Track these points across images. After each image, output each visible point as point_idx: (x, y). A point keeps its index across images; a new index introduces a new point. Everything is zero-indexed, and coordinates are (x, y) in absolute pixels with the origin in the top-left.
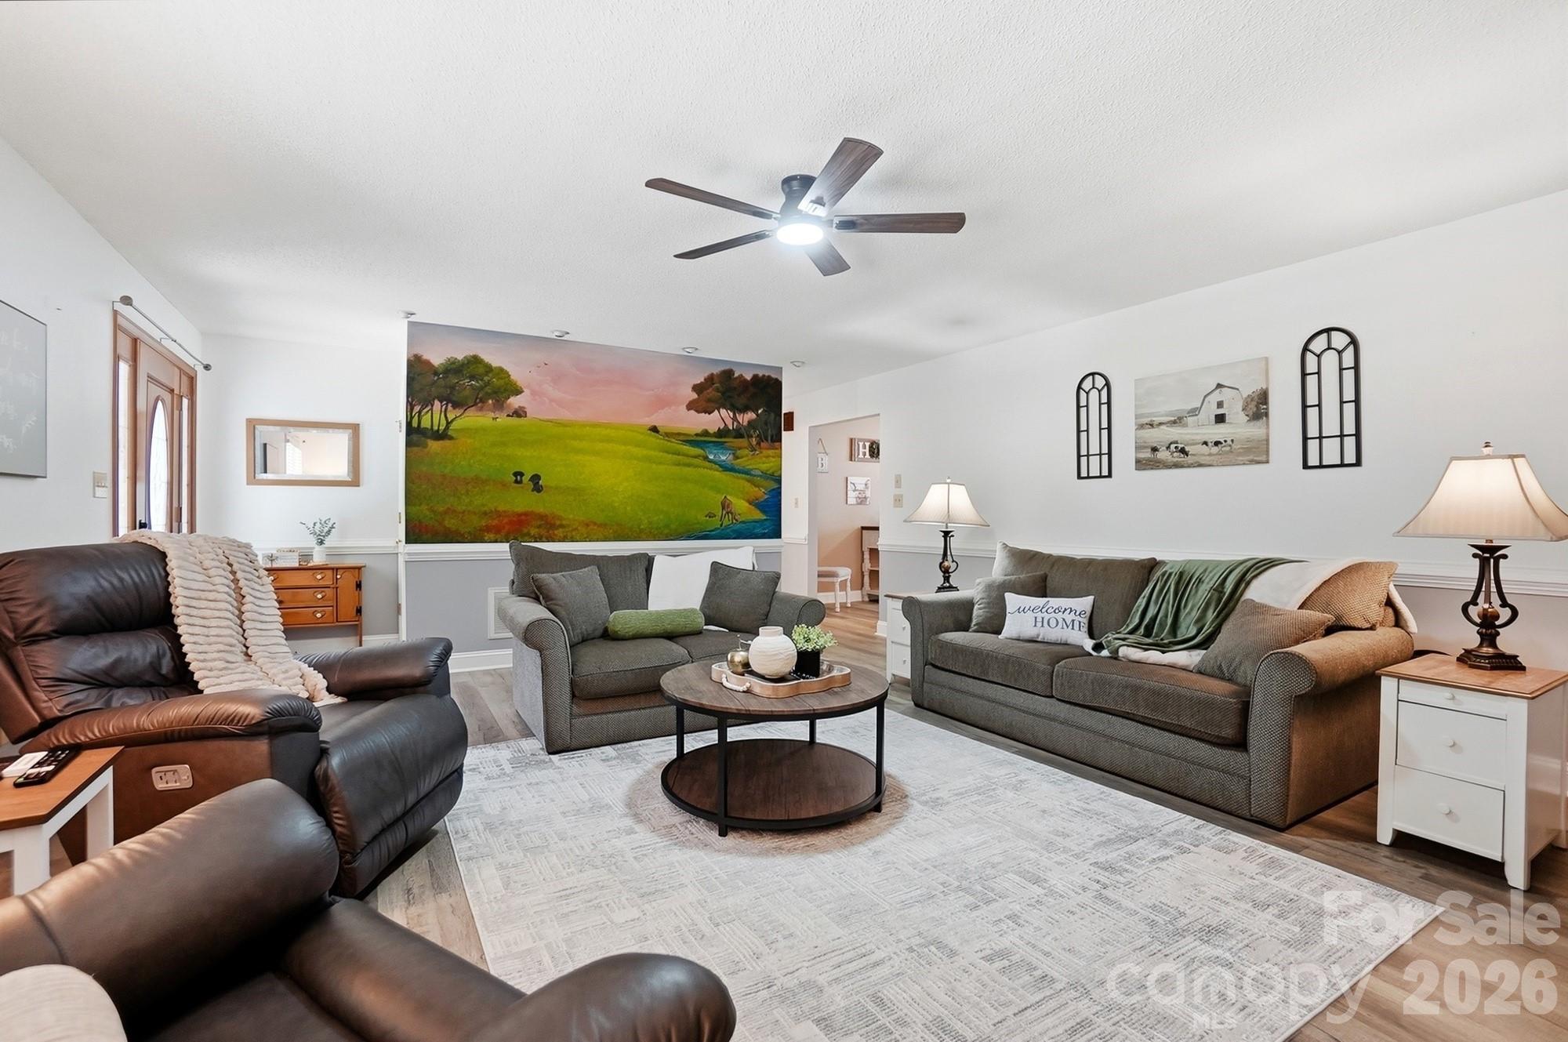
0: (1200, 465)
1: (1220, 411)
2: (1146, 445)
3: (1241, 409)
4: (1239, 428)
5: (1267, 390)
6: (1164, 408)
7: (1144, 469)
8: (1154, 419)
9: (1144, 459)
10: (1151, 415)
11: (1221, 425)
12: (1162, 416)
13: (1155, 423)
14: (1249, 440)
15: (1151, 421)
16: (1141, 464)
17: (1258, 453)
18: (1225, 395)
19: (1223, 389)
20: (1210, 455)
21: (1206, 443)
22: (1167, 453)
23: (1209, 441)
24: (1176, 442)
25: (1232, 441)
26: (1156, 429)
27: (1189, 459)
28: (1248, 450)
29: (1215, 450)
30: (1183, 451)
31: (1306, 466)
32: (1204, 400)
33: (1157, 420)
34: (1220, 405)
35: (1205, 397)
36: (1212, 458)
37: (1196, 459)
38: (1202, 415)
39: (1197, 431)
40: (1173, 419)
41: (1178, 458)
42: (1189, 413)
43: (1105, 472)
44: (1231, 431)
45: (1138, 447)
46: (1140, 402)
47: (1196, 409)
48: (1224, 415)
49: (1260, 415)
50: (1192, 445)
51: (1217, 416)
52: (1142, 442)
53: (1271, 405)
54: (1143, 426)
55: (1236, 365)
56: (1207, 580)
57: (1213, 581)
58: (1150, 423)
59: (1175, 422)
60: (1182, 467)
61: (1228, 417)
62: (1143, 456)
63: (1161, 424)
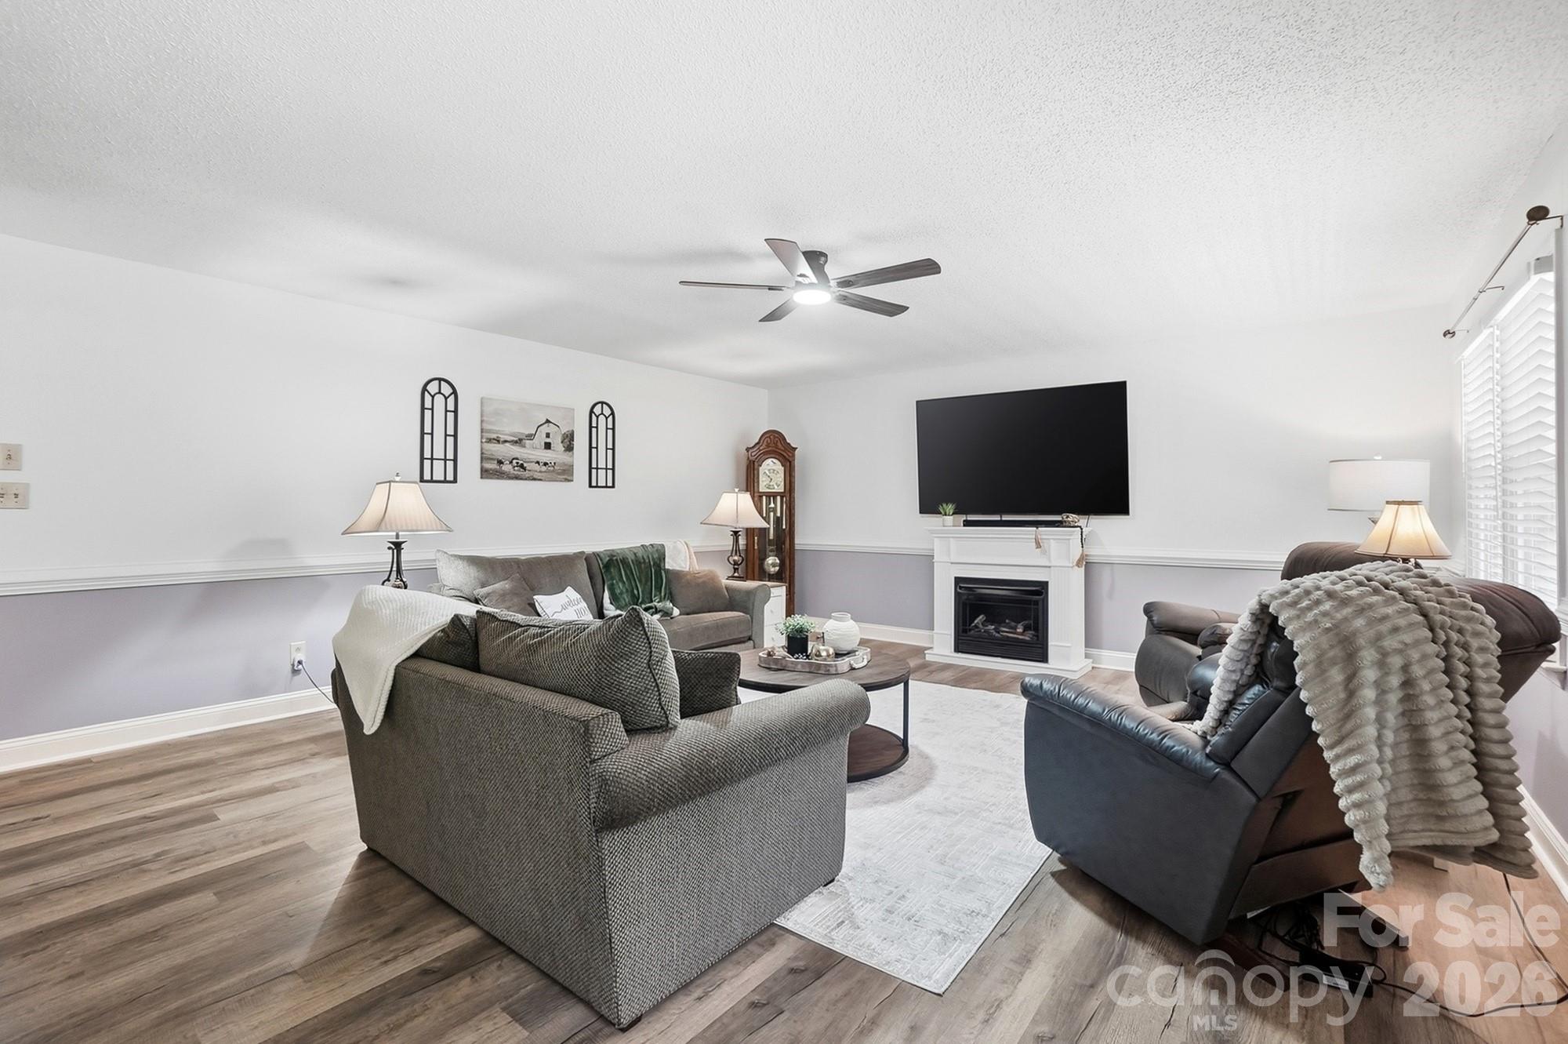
0: (535, 479)
1: (548, 440)
2: (491, 457)
3: (560, 441)
4: (557, 454)
5: (573, 431)
6: (509, 427)
7: (491, 478)
8: (500, 436)
9: (491, 469)
10: (497, 432)
11: (548, 451)
12: (507, 435)
13: (502, 440)
14: (564, 465)
15: (498, 437)
16: (485, 473)
17: (565, 473)
18: (551, 429)
19: (550, 424)
20: (540, 472)
21: (538, 463)
22: (510, 466)
23: (540, 461)
24: (517, 459)
25: (555, 463)
26: (502, 445)
27: (527, 474)
28: (564, 472)
29: (544, 468)
30: (522, 466)
31: (590, 486)
32: (537, 429)
33: (503, 437)
34: (548, 435)
35: (538, 427)
36: (543, 474)
37: (531, 473)
38: (536, 441)
39: (533, 453)
40: (515, 439)
41: (518, 472)
42: (526, 436)
43: (450, 477)
44: (555, 456)
45: (484, 458)
46: (485, 418)
47: (531, 435)
48: (550, 443)
49: (569, 448)
50: (528, 462)
51: (546, 443)
52: (487, 454)
53: (575, 443)
54: (490, 441)
55: (558, 408)
56: (642, 561)
57: (647, 561)
58: (494, 439)
59: (516, 442)
60: (521, 479)
61: (552, 446)
62: (488, 466)
63: (506, 441)
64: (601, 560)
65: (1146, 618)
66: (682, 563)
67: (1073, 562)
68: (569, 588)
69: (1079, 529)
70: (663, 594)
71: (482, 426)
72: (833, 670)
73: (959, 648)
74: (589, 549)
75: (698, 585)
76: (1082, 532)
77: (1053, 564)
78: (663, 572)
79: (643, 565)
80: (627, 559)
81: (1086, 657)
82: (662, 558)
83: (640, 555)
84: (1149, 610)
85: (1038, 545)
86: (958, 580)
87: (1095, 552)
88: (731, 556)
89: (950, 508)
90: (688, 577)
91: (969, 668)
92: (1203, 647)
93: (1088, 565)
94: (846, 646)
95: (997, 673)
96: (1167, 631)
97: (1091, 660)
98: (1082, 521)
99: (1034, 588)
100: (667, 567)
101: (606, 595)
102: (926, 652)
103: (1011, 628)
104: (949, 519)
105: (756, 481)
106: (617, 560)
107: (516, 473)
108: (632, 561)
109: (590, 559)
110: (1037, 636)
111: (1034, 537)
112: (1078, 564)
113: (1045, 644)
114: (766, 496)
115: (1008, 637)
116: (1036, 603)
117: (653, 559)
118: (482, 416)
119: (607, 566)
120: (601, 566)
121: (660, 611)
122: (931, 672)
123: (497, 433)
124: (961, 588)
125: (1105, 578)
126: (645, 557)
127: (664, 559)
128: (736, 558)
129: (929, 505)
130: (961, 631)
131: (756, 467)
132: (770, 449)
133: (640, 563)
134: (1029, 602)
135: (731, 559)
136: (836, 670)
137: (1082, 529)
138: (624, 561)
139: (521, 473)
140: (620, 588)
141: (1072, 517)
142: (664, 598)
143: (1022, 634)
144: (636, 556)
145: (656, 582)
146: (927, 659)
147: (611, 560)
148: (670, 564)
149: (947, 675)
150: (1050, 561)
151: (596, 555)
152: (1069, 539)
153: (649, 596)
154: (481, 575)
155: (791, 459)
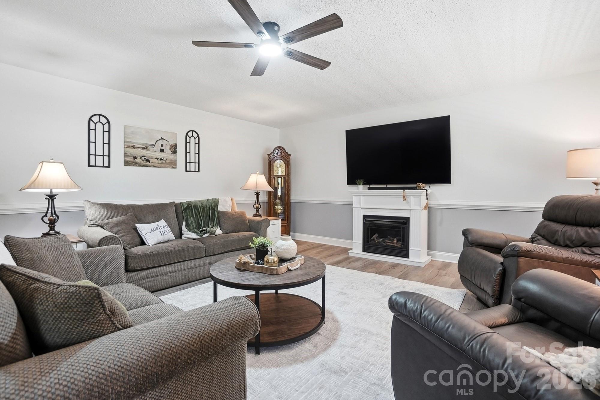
0: (155, 167)
1: (162, 148)
2: (131, 155)
3: (169, 148)
4: (167, 155)
5: (176, 144)
6: (139, 141)
7: (130, 166)
9: (130, 161)
11: (162, 153)
12: (139, 144)
13: (136, 147)
14: (172, 160)
15: (133, 145)
16: (127, 163)
17: (173, 165)
18: (164, 142)
19: (163, 140)
20: (158, 163)
21: (157, 159)
22: (141, 160)
23: (158, 158)
24: (145, 156)
25: (166, 159)
26: (136, 149)
27: (150, 164)
28: (171, 164)
29: (160, 162)
30: (148, 160)
32: (156, 142)
33: (136, 146)
34: (162, 145)
35: (157, 141)
36: (159, 164)
37: (153, 164)
38: (155, 148)
39: (154, 154)
40: (144, 147)
42: (150, 146)
44: (165, 155)
45: (126, 155)
46: (126, 136)
47: (153, 145)
48: (163, 149)
49: (174, 152)
50: (151, 158)
51: (161, 149)
52: (128, 154)
53: (177, 150)
54: (129, 147)
55: (168, 132)
56: (205, 207)
57: (208, 207)
58: (131, 146)
59: (144, 148)
60: (147, 166)
61: (164, 151)
62: (129, 159)
63: (138, 148)
64: (183, 206)
65: (463, 237)
66: (227, 208)
67: (422, 208)
68: (163, 220)
69: (425, 190)
70: (215, 223)
71: (125, 139)
72: (275, 272)
73: (364, 250)
74: (177, 201)
75: (233, 219)
76: (427, 192)
77: (412, 208)
78: (216, 213)
79: (206, 209)
80: (197, 205)
81: (428, 255)
82: (217, 205)
83: (205, 204)
84: (465, 233)
85: (404, 199)
86: (365, 217)
87: (433, 202)
88: (255, 204)
89: (361, 181)
90: (229, 215)
91: (370, 260)
92: (504, 257)
93: (429, 209)
94: (288, 256)
95: (383, 263)
96: (477, 245)
97: (431, 257)
98: (427, 187)
99: (402, 221)
100: (219, 210)
101: (184, 224)
102: (349, 251)
103: (391, 240)
104: (361, 187)
105: (272, 170)
106: (191, 206)
107: (144, 163)
108: (200, 206)
109: (177, 206)
110: (404, 245)
111: (402, 195)
112: (425, 209)
113: (408, 249)
114: (277, 177)
115: (389, 245)
116: (403, 228)
117: (211, 205)
118: (125, 134)
119: (185, 209)
120: (183, 209)
121: (209, 232)
122: (350, 262)
123: (133, 143)
124: (366, 220)
125: (438, 216)
126: (207, 205)
127: (218, 206)
128: (257, 206)
129: (352, 180)
130: (366, 241)
131: (272, 164)
132: (278, 155)
133: (204, 208)
134: (400, 228)
135: (255, 206)
136: (277, 272)
137: (427, 191)
138: (196, 207)
139: (147, 163)
140: (191, 220)
141: (422, 185)
142: (216, 225)
143: (396, 243)
144: (202, 204)
145: (212, 216)
146: (349, 255)
147: (188, 206)
148: (221, 208)
149: (359, 264)
150: (410, 207)
151: (181, 204)
152: (420, 196)
153: (207, 224)
154: (109, 214)
155: (288, 160)
